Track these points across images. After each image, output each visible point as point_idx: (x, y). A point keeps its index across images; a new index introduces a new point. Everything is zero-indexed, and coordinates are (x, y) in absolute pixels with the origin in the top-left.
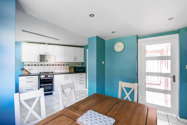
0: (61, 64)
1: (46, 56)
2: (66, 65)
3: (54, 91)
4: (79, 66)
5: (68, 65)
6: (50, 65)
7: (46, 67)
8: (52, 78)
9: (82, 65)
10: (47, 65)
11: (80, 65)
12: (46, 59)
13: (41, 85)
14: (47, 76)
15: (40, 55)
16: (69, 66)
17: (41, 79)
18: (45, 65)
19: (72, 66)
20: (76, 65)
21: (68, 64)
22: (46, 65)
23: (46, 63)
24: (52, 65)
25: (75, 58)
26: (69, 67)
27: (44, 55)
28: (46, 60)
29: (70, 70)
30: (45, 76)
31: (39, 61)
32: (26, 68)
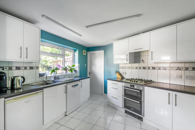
1: (142, 54)
3: (144, 116)
6: (149, 68)
8: (141, 91)
10: (144, 68)
12: (142, 58)
14: (134, 86)
15: (130, 53)
17: (125, 88)
18: (140, 68)
22: (142, 68)
23: (142, 65)
24: (151, 68)
27: (139, 53)
28: (143, 61)
30: (131, 85)
31: (128, 62)
32: (121, 71)
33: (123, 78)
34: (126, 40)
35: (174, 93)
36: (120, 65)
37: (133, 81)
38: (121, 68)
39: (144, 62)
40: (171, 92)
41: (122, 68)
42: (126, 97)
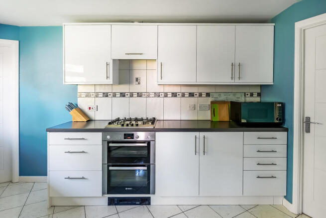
0: (183, 91)
2: (200, 95)
3: (154, 193)
4: (249, 99)
5: (208, 95)
7: (135, 99)
8: (149, 143)
9: (259, 95)
10: (140, 95)
11: (252, 95)
12: (136, 74)
13: (111, 168)
14: (132, 136)
15: (114, 60)
16: (210, 99)
17: (111, 145)
18: (132, 95)
19: (223, 98)
20: (238, 95)
21: (208, 91)
22: (135, 95)
23: (135, 88)
24: (152, 95)
25: (236, 68)
26: (212, 103)
27: (130, 61)
28: (137, 79)
29: (213, 113)
30: (125, 134)
31: (110, 81)
32: (83, 103)
33: (89, 121)
34: (106, 27)
35: (202, 134)
36: (80, 89)
37: (132, 125)
38: (83, 95)
39: (139, 83)
40: (197, 134)
41: (87, 96)
42: (113, 166)
